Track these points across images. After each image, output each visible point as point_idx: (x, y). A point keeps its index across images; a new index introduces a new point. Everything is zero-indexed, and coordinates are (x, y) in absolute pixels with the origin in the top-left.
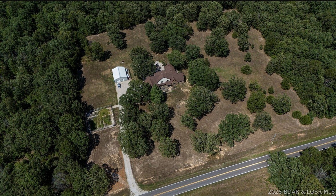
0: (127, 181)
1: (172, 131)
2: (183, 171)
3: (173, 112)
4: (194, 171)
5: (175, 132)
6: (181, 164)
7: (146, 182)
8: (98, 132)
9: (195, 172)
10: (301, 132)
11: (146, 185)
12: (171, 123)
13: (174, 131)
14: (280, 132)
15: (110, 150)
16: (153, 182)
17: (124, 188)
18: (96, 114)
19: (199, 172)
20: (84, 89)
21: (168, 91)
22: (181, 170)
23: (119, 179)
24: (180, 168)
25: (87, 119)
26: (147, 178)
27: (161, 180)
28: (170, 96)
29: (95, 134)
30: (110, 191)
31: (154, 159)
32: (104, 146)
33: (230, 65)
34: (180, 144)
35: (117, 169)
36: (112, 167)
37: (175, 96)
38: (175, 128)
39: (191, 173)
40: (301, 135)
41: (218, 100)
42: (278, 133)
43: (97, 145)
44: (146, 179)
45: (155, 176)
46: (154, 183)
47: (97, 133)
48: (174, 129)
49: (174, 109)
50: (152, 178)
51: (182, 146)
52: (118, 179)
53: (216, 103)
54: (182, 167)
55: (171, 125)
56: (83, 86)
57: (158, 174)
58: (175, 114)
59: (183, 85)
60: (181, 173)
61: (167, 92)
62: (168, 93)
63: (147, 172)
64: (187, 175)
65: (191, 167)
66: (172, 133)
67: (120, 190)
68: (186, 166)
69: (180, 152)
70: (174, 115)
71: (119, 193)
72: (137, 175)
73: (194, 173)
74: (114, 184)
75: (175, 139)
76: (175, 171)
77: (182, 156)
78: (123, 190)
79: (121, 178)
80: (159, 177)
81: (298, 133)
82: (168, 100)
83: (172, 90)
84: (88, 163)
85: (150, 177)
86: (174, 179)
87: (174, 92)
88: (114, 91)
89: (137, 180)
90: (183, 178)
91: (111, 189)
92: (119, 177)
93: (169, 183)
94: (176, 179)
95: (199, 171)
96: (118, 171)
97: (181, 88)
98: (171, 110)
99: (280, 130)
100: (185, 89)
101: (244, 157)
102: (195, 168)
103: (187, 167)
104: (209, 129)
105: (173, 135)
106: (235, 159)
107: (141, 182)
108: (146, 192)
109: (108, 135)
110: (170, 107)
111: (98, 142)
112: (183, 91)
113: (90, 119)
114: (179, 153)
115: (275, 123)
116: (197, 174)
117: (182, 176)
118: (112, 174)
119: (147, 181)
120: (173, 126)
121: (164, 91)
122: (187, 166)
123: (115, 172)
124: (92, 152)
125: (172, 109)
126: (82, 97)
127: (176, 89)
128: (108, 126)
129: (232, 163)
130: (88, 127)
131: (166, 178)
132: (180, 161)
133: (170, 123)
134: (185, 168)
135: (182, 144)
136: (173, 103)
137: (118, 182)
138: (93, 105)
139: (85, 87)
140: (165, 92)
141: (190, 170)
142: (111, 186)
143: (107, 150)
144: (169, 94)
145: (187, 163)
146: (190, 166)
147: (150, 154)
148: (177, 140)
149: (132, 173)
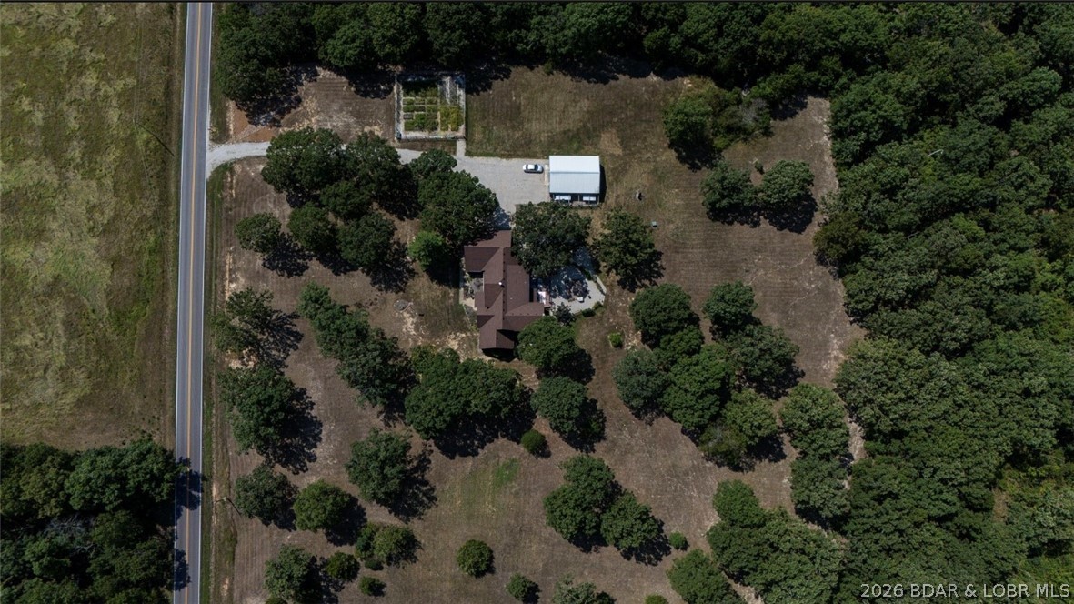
0: (243, 141)
1: (331, 267)
2: (225, 263)
3: (388, 288)
4: (219, 286)
5: (327, 275)
6: (241, 264)
7: (229, 179)
8: (393, 97)
9: (215, 289)
10: (231, 590)
11: (224, 177)
12: (355, 273)
13: (330, 272)
14: (246, 535)
15: (331, 117)
16: (224, 194)
17: (231, 132)
18: (454, 98)
19: (213, 297)
20: (561, 75)
21: (466, 296)
22: (229, 259)
23: (254, 126)
24: (233, 258)
25: (447, 76)
26: (237, 183)
27: (224, 211)
28: (445, 294)
29: (392, 89)
30: (237, 105)
31: (275, 207)
32: (349, 104)
33: (516, 520)
34: (290, 275)
35: (279, 126)
36: (287, 116)
37: (441, 309)
38: (338, 277)
39: (216, 279)
40: (226, 587)
41: (391, 423)
42: (247, 530)
43: (357, 92)
44: (234, 181)
45: (236, 200)
46: (221, 195)
47: (390, 96)
48: (337, 274)
49: (397, 293)
50: (231, 194)
51: (283, 278)
52: (256, 124)
53: (381, 413)
54: (234, 262)
55: (349, 271)
56: (573, 76)
57: (237, 209)
58: (380, 290)
59: (473, 344)
60: (224, 257)
61: (462, 290)
62: (458, 293)
63: (251, 186)
64: (216, 268)
65: (227, 282)
66: (325, 266)
67: (231, 125)
68: (234, 273)
69: (269, 271)
70: (377, 286)
71: (225, 121)
72: (250, 165)
73: (216, 286)
74: (247, 116)
75: (307, 268)
76: (231, 245)
77: (258, 272)
78: (228, 130)
79: (255, 131)
80: (231, 210)
81: (231, 583)
82: (435, 285)
83: (467, 307)
84: (317, 68)
85: (236, 189)
86: (216, 239)
87: (459, 311)
88: (520, 153)
89: (239, 161)
90: (212, 258)
91: (239, 108)
92: (260, 126)
93: (212, 225)
94: (214, 243)
95: (216, 298)
96: (273, 128)
97: (464, 335)
98: (396, 285)
99: (252, 538)
100: (459, 344)
101: (214, 412)
102: (223, 292)
103: (230, 275)
104: (309, 359)
105: (321, 266)
106: (216, 388)
107: (232, 171)
108: (208, 174)
109: (376, 118)
110: (406, 283)
111: (365, 95)
112: (452, 336)
113: (442, 83)
114: (269, 268)
115: (274, 538)
116: (210, 291)
117: (217, 256)
118: (272, 113)
119: (232, 181)
120: (345, 273)
121: (467, 284)
122: (233, 276)
123: (274, 120)
124: (344, 79)
125: (400, 287)
126: (532, 69)
127: (464, 319)
128: (403, 122)
129: (210, 379)
130: (417, 75)
131: (224, 222)
132: (250, 262)
133: (357, 269)
134: (230, 270)
135: (288, 280)
136: (420, 297)
137: (250, 123)
138: (490, 95)
139: (569, 78)
140: (464, 287)
141: (223, 279)
142: (246, 108)
143: (336, 111)
144: (452, 295)
145: (239, 276)
146: (231, 282)
147: (289, 201)
148: (304, 273)
149: (258, 155)
